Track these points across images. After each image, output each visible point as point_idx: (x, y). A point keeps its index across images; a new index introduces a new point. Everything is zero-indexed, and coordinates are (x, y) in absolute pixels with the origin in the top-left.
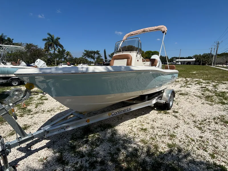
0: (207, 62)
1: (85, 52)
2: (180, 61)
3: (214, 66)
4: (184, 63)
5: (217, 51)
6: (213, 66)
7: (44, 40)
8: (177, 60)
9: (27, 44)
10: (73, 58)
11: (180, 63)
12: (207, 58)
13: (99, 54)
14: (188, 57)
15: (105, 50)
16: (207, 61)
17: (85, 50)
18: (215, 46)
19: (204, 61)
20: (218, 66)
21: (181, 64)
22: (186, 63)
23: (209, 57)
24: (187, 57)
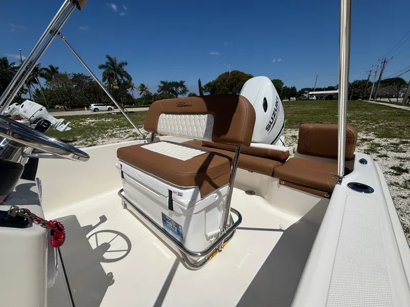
0: (360, 94)
1: (162, 85)
2: (315, 95)
3: (373, 101)
4: (321, 97)
5: (381, 75)
6: (371, 101)
7: (101, 67)
8: (310, 93)
9: (75, 75)
10: (151, 94)
11: (314, 98)
12: (361, 88)
13: (184, 86)
14: (329, 87)
15: (200, 80)
16: (362, 93)
17: (161, 82)
18: (378, 66)
19: (356, 93)
20: (380, 101)
21: (317, 99)
22: (325, 97)
23: (364, 86)
24: (327, 87)
